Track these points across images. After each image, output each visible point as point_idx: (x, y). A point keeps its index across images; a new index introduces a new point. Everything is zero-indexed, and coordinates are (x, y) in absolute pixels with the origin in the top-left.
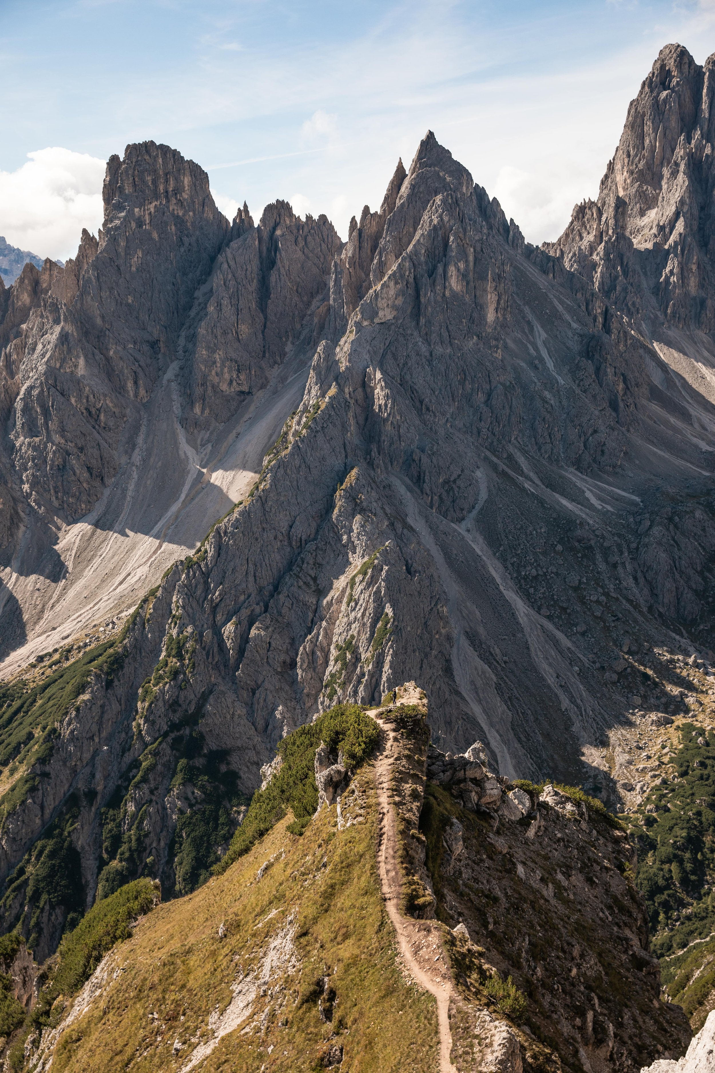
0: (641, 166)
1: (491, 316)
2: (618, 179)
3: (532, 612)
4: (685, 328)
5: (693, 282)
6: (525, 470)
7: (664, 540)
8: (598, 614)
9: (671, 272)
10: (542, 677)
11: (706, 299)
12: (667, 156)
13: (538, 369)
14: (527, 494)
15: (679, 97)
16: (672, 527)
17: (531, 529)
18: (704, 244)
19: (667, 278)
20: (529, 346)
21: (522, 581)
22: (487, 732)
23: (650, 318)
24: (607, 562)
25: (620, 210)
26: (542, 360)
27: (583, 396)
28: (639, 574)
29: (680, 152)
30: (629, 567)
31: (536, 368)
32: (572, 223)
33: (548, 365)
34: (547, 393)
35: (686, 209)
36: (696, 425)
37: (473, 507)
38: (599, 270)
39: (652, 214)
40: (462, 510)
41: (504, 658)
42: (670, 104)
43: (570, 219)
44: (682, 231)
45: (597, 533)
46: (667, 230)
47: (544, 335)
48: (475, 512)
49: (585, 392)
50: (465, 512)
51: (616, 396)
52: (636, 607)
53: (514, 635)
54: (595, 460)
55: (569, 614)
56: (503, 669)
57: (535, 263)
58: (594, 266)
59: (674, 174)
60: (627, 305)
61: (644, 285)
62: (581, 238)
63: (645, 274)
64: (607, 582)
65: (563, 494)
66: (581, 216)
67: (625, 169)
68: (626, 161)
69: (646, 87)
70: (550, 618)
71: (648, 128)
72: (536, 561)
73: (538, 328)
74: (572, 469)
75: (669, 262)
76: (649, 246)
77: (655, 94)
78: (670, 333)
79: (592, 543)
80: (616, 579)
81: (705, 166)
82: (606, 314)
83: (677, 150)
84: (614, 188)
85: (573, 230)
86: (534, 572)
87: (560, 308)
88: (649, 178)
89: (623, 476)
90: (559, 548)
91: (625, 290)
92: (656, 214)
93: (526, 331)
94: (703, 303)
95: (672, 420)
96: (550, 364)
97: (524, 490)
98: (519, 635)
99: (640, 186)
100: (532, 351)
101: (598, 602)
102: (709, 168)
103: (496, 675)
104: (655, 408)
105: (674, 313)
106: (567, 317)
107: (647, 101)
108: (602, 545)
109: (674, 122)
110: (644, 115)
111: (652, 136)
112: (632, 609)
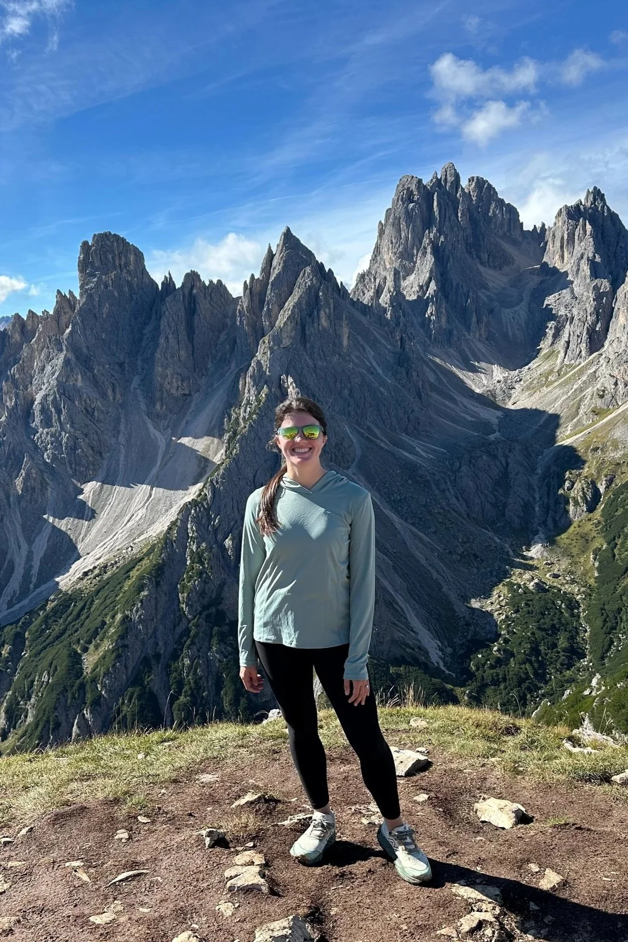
0: (400, 249)
1: (345, 342)
2: (385, 257)
3: (402, 522)
4: (442, 348)
5: (444, 319)
6: (379, 436)
7: (470, 474)
8: (441, 520)
9: (431, 313)
10: (418, 560)
11: (453, 329)
12: (416, 243)
13: (373, 374)
14: (384, 450)
15: (420, 207)
16: (472, 466)
17: (391, 471)
18: (446, 297)
19: (429, 317)
20: (365, 360)
21: (393, 503)
22: (394, 595)
23: (421, 342)
24: (438, 488)
25: (397, 276)
26: (375, 369)
27: (403, 389)
28: (459, 495)
29: (426, 241)
30: (452, 492)
31: (372, 373)
32: (357, 284)
33: (378, 371)
34: (381, 388)
35: (434, 274)
36: (461, 405)
37: (354, 460)
38: (389, 313)
39: (412, 278)
40: (348, 461)
41: (394, 550)
42: (415, 212)
43: (355, 283)
44: (435, 288)
45: (430, 472)
46: (425, 288)
47: (372, 353)
48: (355, 463)
49: (403, 387)
50: (350, 463)
51: (419, 389)
52: (460, 515)
53: (396, 536)
54: (415, 428)
55: (424, 522)
56: (394, 557)
57: (357, 309)
58: (385, 310)
59: (424, 254)
60: (407, 334)
61: (415, 322)
62: (364, 294)
63: (414, 315)
64: (441, 501)
65: (403, 449)
66: (362, 280)
67: (390, 251)
68: (390, 246)
69: (400, 201)
70: (413, 524)
71: (403, 226)
72: (398, 490)
73: (368, 349)
74: (404, 434)
75: (429, 307)
76: (415, 298)
77: (405, 205)
78: (435, 351)
79: (428, 477)
80: (446, 499)
81: (441, 250)
82: (402, 339)
83: (425, 239)
84: (382, 263)
85: (358, 289)
86: (399, 498)
87: (379, 337)
88: (406, 257)
89: (432, 437)
90: (410, 482)
91: (405, 325)
92: (414, 278)
93: (362, 351)
94: (450, 332)
95: (447, 403)
96: (380, 371)
97: (382, 448)
98: (398, 536)
99: (401, 261)
100: (367, 363)
101: (438, 513)
102: (444, 251)
103: (391, 561)
104: (434, 395)
105: (435, 339)
106: (383, 341)
107: (400, 209)
108: (434, 479)
109: (418, 222)
110: (400, 218)
111: (406, 231)
112: (458, 517)
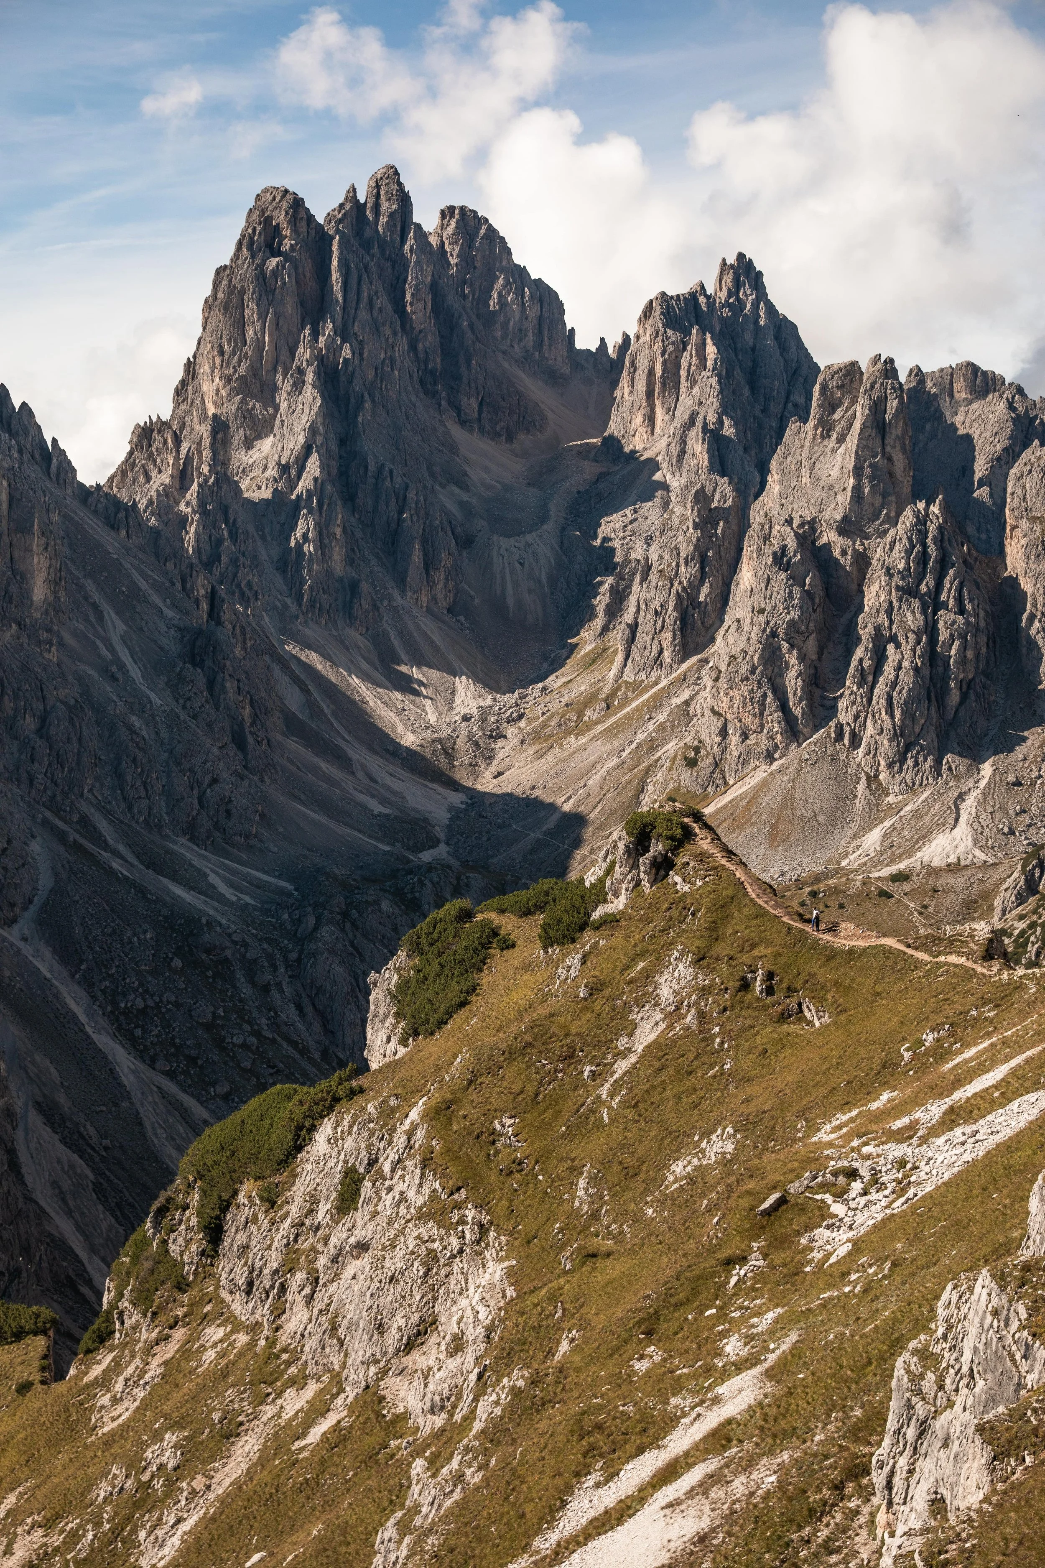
0: (242, 370)
1: (39, 592)
2: (205, 387)
3: (142, 1066)
4: (330, 625)
5: (338, 554)
6: (111, 842)
7: (339, 946)
8: (247, 1065)
9: (305, 536)
10: (168, 1167)
11: (359, 581)
12: (282, 358)
13: (117, 680)
14: (118, 879)
15: (296, 268)
16: (348, 925)
17: (129, 933)
18: (349, 498)
19: (299, 546)
20: (98, 642)
21: (122, 1018)
22: (86, 1262)
23: (275, 608)
24: (252, 982)
25: (220, 436)
26: (122, 667)
27: (192, 724)
28: (306, 1001)
29: (304, 353)
30: (287, 990)
31: (114, 678)
32: (131, 453)
33: (132, 673)
34: (134, 719)
35: (319, 440)
36: (360, 774)
37: (31, 902)
38: (193, 529)
39: (266, 445)
40: (12, 905)
41: (105, 1142)
42: (283, 279)
43: (128, 448)
44: (317, 474)
45: (235, 937)
46: (293, 472)
47: (121, 627)
48: (33, 909)
49: (195, 717)
50: (17, 910)
51: (241, 724)
52: (304, 1051)
53: (116, 1105)
54: (216, 825)
55: (201, 1067)
56: (103, 1159)
57: (95, 512)
58: (183, 522)
59: (298, 385)
60: (239, 586)
61: (263, 556)
62: (148, 479)
63: (263, 538)
64: (255, 1014)
65: (174, 879)
66: (145, 442)
67: (217, 373)
68: (218, 360)
69: (245, 250)
70: (171, 1075)
71: (251, 311)
72: (141, 984)
73: (110, 614)
74: (183, 840)
75: (301, 521)
76: (266, 494)
77: (258, 261)
78: (307, 631)
79: (228, 953)
80: (270, 1010)
81: (343, 378)
82: (213, 596)
83: (301, 350)
84: (198, 401)
85: (133, 465)
86: (139, 1002)
87: (143, 585)
88: (256, 389)
89: (261, 850)
90: (177, 963)
91: (234, 561)
92: (272, 446)
93: (92, 618)
94: (354, 587)
95: (324, 766)
96: (135, 672)
97: (111, 872)
98: (125, 1104)
99: (243, 401)
100: (104, 652)
101: (244, 1046)
102: (350, 382)
103: (93, 1170)
104: (293, 745)
105: (312, 602)
106: (156, 599)
107: (247, 271)
108: (243, 956)
109: (290, 307)
110: (242, 292)
111: (258, 325)
112: (297, 1056)
